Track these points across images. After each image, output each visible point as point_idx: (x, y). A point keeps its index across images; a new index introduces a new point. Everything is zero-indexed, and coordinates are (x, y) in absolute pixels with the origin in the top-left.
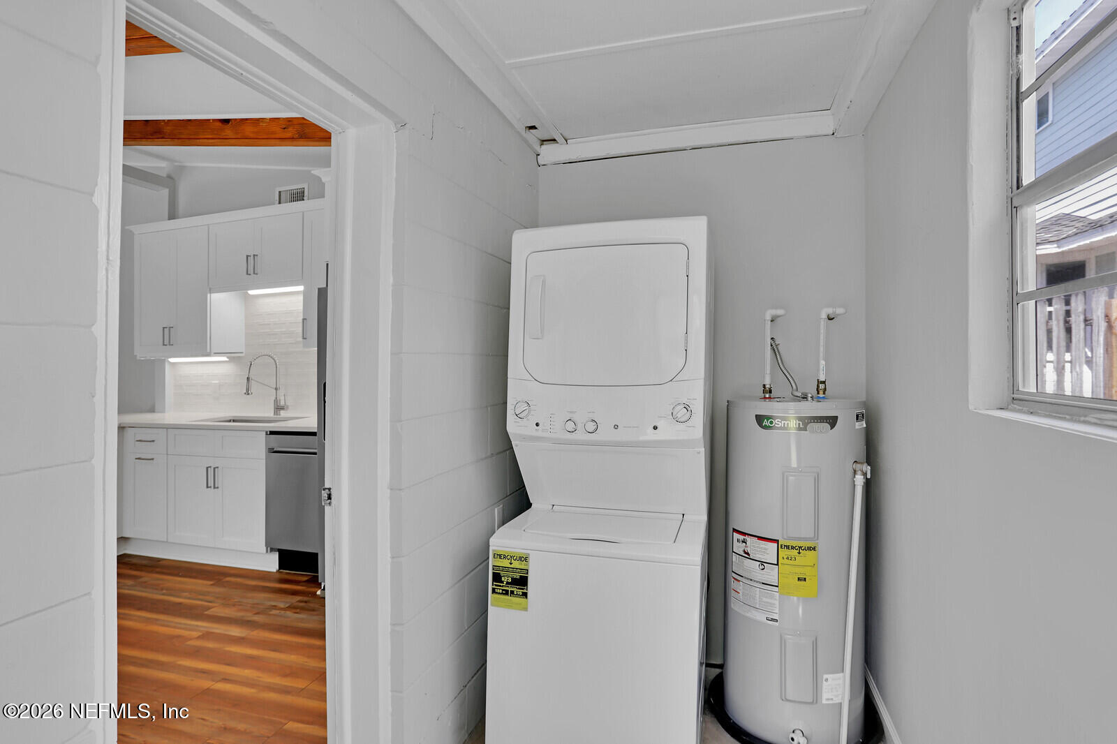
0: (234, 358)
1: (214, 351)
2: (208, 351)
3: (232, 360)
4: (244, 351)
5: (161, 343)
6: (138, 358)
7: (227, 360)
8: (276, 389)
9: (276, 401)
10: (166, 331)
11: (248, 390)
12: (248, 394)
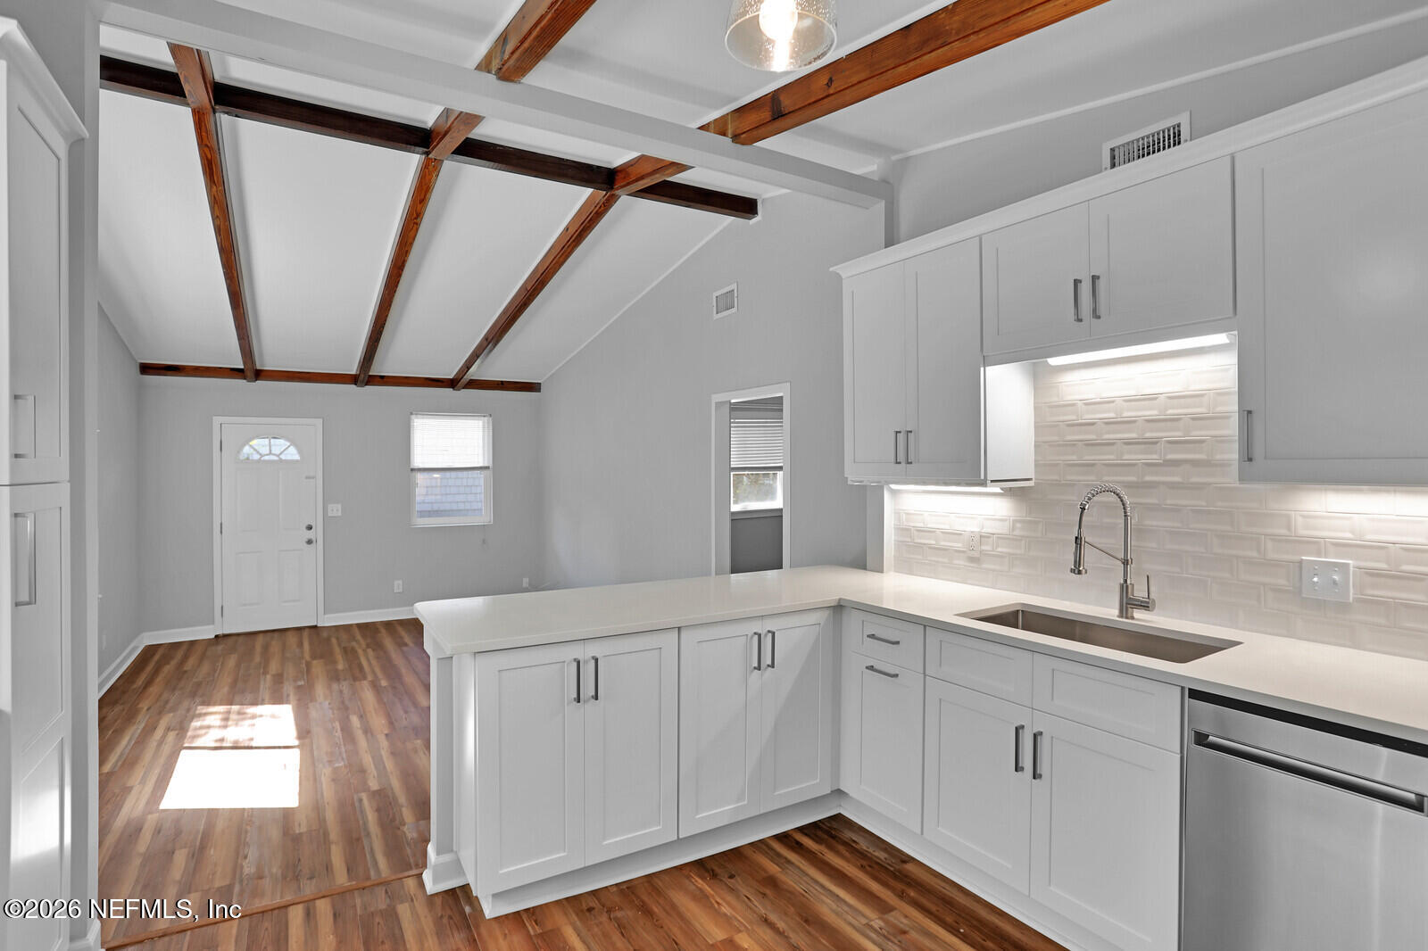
0: (1016, 491)
1: (990, 477)
2: (982, 477)
3: (1009, 493)
4: (1033, 477)
5: (893, 459)
6: (849, 483)
7: (1000, 491)
8: (1126, 562)
9: (1125, 588)
10: (901, 437)
11: (1078, 562)
12: (1080, 572)
